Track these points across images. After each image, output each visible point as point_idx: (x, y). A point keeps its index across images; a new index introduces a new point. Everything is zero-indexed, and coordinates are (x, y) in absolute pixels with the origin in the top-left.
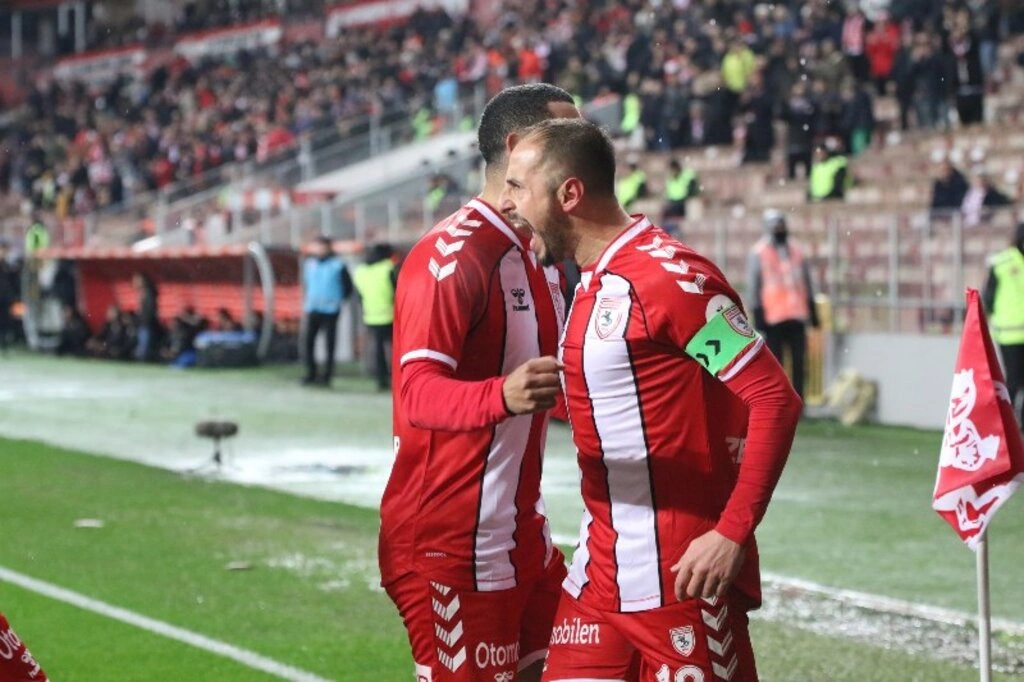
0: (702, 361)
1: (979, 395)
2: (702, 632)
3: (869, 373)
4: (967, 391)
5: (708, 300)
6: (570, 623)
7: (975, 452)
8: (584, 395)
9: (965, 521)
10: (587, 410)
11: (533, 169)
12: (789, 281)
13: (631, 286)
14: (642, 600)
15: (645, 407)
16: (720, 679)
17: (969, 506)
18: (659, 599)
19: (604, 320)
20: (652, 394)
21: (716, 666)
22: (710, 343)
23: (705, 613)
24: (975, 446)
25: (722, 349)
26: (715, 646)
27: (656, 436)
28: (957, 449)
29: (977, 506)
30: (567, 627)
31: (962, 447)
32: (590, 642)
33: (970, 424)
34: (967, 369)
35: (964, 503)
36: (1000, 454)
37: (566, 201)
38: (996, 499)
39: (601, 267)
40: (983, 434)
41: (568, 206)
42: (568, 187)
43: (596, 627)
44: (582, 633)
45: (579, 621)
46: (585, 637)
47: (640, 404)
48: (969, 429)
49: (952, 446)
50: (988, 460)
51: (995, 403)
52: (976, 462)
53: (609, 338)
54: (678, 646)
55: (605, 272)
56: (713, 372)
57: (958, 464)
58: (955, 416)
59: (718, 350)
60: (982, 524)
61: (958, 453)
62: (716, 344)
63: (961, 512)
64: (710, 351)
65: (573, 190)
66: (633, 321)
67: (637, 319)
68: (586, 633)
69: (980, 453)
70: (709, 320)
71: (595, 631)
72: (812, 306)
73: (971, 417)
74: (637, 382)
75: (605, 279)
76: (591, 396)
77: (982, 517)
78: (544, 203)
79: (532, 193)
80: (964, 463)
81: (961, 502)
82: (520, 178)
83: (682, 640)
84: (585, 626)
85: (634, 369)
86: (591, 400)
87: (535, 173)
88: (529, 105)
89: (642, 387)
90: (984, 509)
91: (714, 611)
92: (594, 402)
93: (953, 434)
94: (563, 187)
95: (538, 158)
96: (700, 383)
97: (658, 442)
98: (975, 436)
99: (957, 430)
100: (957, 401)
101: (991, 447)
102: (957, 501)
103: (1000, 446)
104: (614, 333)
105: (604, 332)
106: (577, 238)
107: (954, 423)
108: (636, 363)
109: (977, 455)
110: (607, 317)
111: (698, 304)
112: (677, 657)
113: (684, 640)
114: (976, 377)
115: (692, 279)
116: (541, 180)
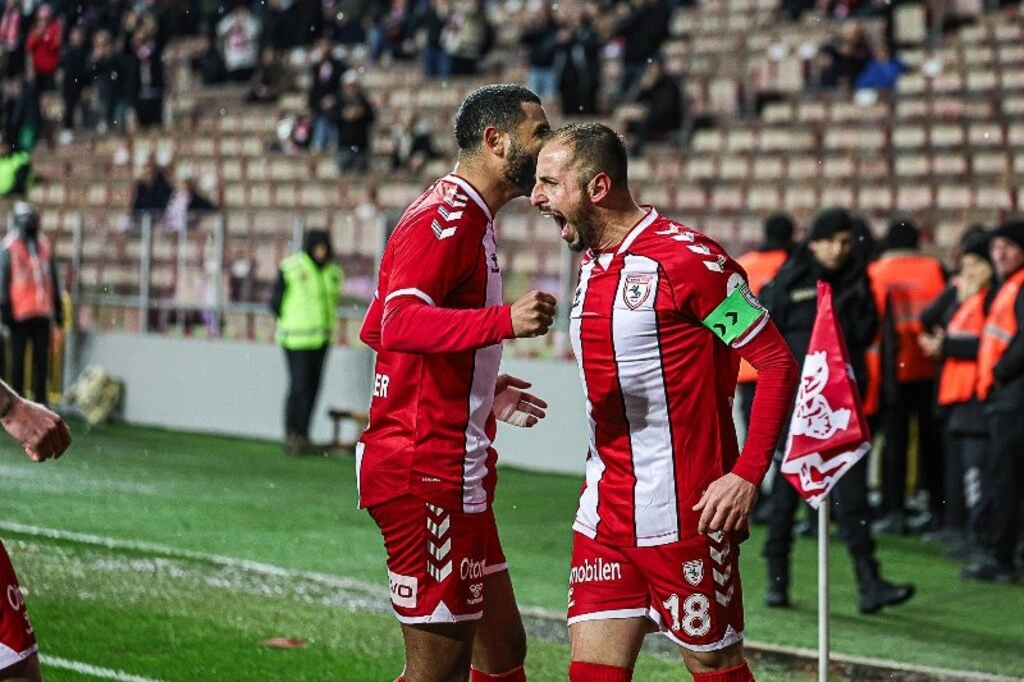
0: (718, 331)
1: (831, 375)
2: (709, 565)
3: (116, 373)
4: (820, 370)
5: (728, 278)
6: (591, 563)
7: (826, 423)
8: (611, 357)
9: (808, 482)
10: (611, 371)
11: (567, 167)
12: (37, 276)
13: (660, 265)
14: (659, 536)
15: (666, 369)
16: (721, 605)
17: (813, 470)
18: (676, 535)
19: (632, 294)
20: (673, 358)
21: (718, 593)
22: (729, 314)
23: (712, 549)
24: (827, 418)
25: (738, 319)
26: (720, 578)
27: (675, 394)
28: (810, 420)
29: (822, 469)
30: (589, 567)
31: (814, 419)
32: (613, 578)
33: (822, 399)
34: (820, 352)
35: (808, 467)
36: (851, 425)
37: (594, 194)
38: (844, 463)
39: (622, 249)
40: (834, 408)
41: (596, 199)
42: (597, 181)
43: (617, 565)
44: (605, 571)
45: (600, 560)
46: (608, 574)
47: (663, 366)
48: (821, 403)
49: (805, 417)
50: (839, 430)
51: (846, 381)
52: (827, 431)
53: (640, 308)
54: (689, 577)
55: (627, 253)
56: (727, 342)
57: (810, 433)
58: (807, 392)
59: (735, 321)
60: (828, 485)
61: (810, 423)
62: (734, 315)
63: (804, 474)
64: (727, 321)
65: (601, 184)
66: (661, 294)
67: (664, 292)
68: (609, 571)
69: (831, 424)
70: (729, 295)
71: (616, 569)
72: (57, 303)
73: (823, 393)
74: (660, 346)
75: (628, 259)
76: (617, 359)
77: (828, 479)
78: (576, 196)
79: (566, 188)
80: (816, 432)
81: (804, 466)
82: (554, 174)
83: (693, 572)
84: (607, 565)
85: (659, 336)
86: (616, 363)
87: (568, 170)
88: (505, 104)
89: (665, 352)
90: (831, 472)
91: (719, 547)
92: (620, 364)
93: (806, 407)
94: (593, 181)
95: (571, 157)
96: (712, 350)
97: (676, 399)
98: (826, 409)
99: (809, 403)
100: (810, 379)
101: (842, 419)
102: (801, 466)
103: (851, 418)
104: (644, 304)
105: (633, 304)
106: (603, 226)
107: (807, 397)
108: (662, 330)
109: (829, 426)
110: (635, 290)
111: (720, 281)
112: (686, 586)
113: (693, 571)
114: (828, 360)
115: (714, 259)
116: (573, 176)
